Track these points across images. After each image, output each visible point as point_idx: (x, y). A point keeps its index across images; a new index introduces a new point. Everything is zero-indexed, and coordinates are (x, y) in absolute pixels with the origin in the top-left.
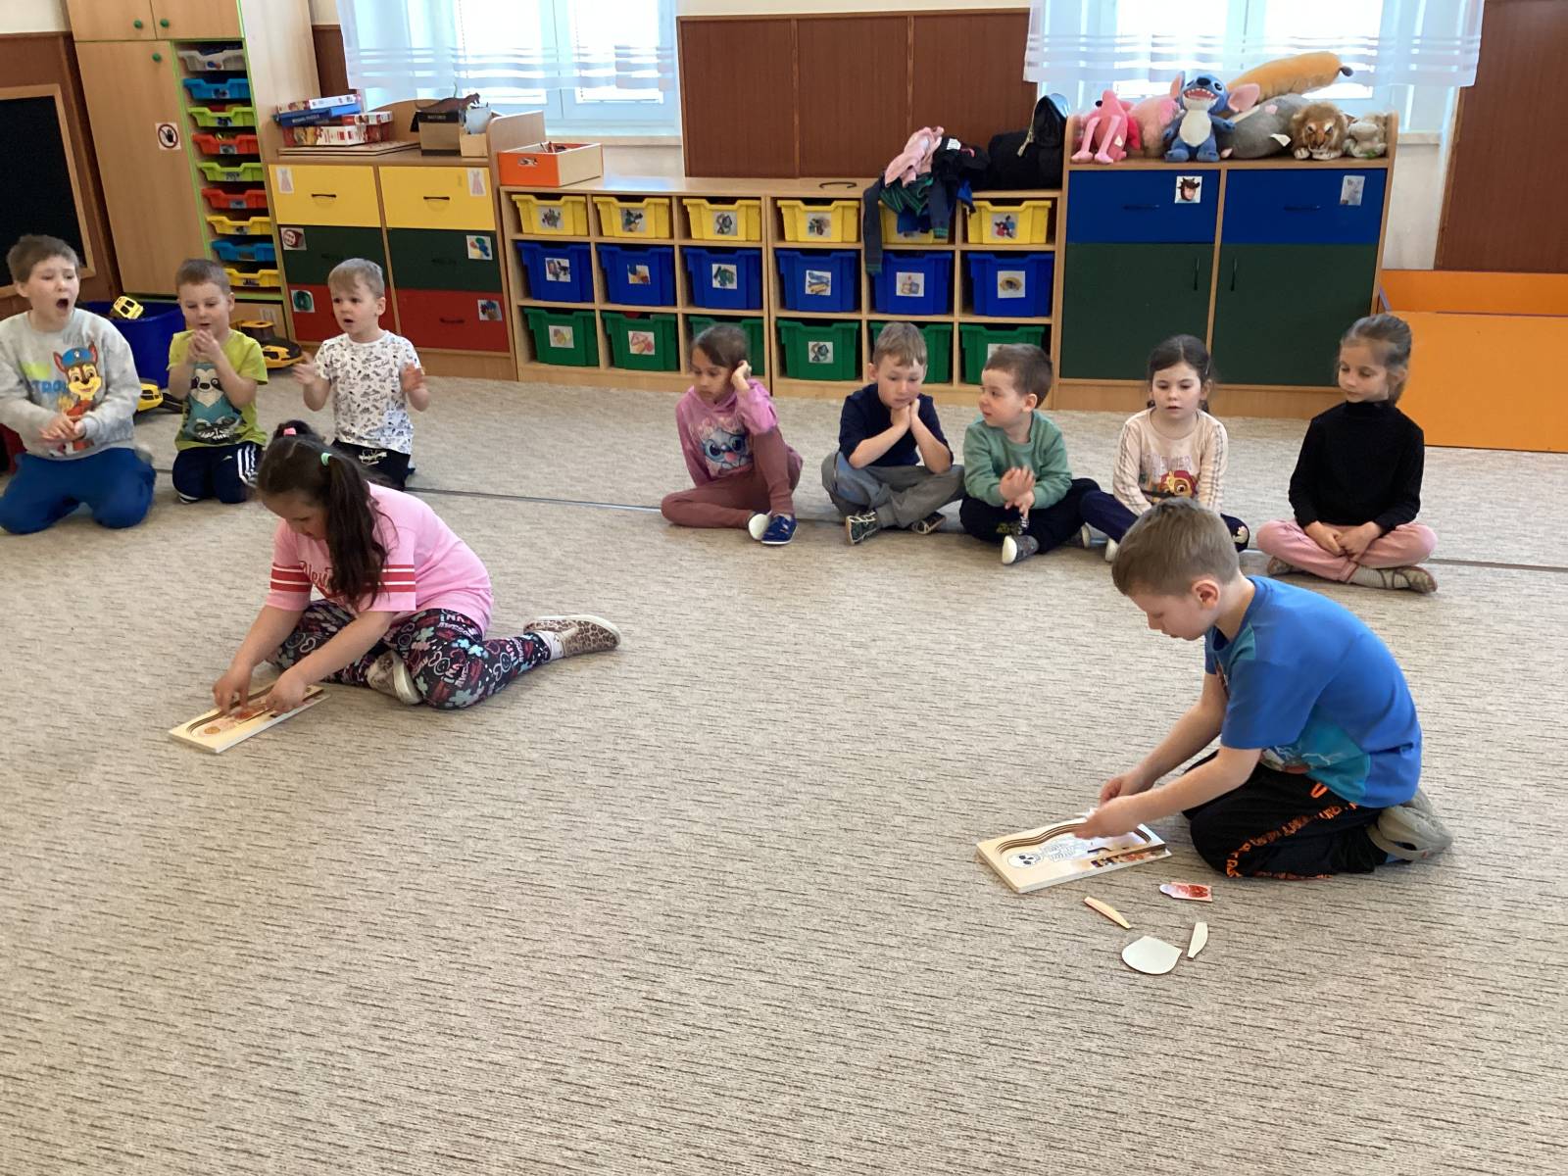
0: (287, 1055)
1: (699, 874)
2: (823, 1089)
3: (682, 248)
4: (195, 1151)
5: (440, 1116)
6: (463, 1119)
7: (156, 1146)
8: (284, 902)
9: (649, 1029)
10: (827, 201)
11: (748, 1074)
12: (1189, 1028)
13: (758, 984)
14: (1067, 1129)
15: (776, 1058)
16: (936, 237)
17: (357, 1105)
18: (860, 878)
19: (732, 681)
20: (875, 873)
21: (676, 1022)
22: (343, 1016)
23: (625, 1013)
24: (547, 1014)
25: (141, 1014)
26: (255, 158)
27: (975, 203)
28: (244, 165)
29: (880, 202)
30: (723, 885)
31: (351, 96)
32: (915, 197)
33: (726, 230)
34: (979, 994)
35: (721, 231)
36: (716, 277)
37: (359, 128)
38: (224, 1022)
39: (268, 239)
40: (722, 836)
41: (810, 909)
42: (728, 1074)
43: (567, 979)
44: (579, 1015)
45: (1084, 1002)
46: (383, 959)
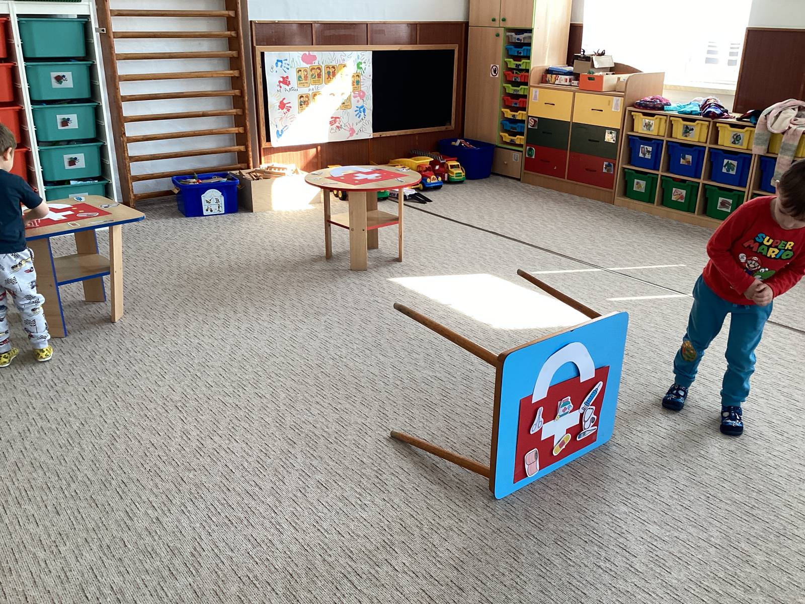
0: (303, 430)
2: (469, 525)
3: (710, 148)
4: (253, 448)
5: (330, 470)
6: (337, 475)
7: (244, 441)
8: (345, 381)
12: (660, 580)
14: (556, 589)
15: (462, 506)
17: (309, 455)
21: (437, 477)
22: (330, 425)
26: (526, 84)
28: (521, 87)
33: (737, 142)
34: (571, 523)
35: (734, 143)
36: (725, 166)
39: (523, 121)
42: (438, 503)
45: (618, 547)
46: (358, 412)
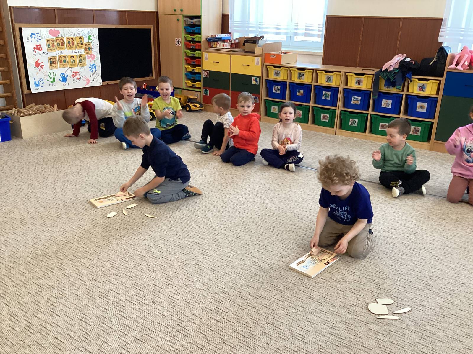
0: (110, 298)
1: (249, 273)
2: (257, 350)
3: (315, 85)
4: (73, 318)
5: (141, 327)
6: (147, 329)
7: (64, 314)
8: (130, 254)
9: (213, 317)
10: (363, 75)
11: (236, 339)
13: (252, 312)
15: (247, 336)
16: (397, 89)
17: (121, 317)
18: (299, 286)
19: (285, 217)
20: (305, 286)
21: (222, 317)
22: (129, 290)
23: (207, 310)
24: (185, 304)
25: (79, 277)
26: (199, 50)
27: (412, 79)
28: (197, 52)
29: (380, 76)
30: (254, 278)
31: (229, 34)
32: (391, 75)
33: (329, 81)
34: (323, 334)
35: (327, 81)
36: (324, 96)
37: (229, 44)
38: (99, 285)
39: (199, 73)
40: (261, 264)
41: (278, 292)
43: (195, 295)
44: (194, 307)
46: (148, 277)
